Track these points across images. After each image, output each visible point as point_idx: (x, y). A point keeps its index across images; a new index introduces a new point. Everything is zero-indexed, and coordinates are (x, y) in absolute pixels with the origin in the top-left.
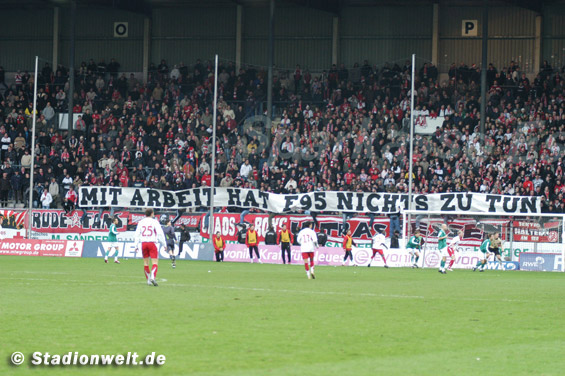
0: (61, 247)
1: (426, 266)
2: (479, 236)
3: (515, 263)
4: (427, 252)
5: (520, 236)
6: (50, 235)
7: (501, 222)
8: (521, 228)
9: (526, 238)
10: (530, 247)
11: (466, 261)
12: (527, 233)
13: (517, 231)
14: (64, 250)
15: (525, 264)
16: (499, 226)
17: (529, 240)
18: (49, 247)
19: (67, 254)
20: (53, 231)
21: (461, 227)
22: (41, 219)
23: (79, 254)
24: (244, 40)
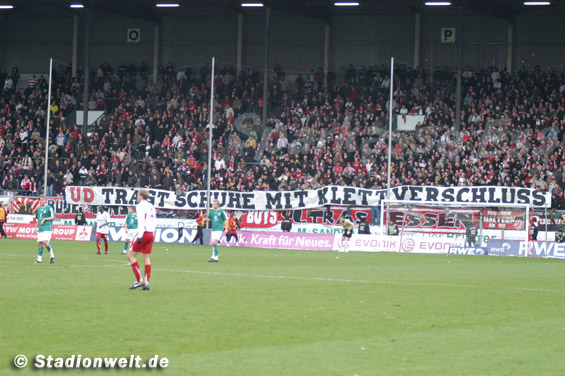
0: (72, 231)
1: (402, 251)
2: (452, 225)
3: (483, 248)
4: (404, 238)
5: (488, 224)
6: (62, 221)
7: (471, 211)
8: (489, 216)
9: (494, 225)
10: (497, 234)
11: (439, 246)
12: (494, 220)
13: (486, 220)
14: (74, 235)
15: (493, 249)
16: (470, 215)
17: (497, 228)
18: (61, 232)
19: (78, 238)
20: (66, 217)
21: (435, 216)
22: (55, 205)
23: (88, 238)
24: (244, 45)
